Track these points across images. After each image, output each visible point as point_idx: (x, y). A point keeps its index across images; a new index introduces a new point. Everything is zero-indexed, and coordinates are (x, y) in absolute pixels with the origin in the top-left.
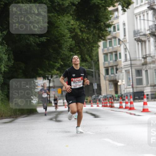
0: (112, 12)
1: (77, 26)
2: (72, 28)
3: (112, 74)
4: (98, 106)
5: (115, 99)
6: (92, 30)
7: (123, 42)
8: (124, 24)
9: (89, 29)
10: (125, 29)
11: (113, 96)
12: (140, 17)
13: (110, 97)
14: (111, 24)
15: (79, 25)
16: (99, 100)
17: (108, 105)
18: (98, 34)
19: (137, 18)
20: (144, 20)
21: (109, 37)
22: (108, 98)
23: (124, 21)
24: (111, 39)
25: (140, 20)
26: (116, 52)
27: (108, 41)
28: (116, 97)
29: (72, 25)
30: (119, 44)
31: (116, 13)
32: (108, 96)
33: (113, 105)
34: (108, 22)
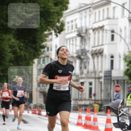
0: (47, 36)
1: (16, 44)
2: (12, 45)
3: (43, 86)
4: (28, 113)
5: (43, 107)
6: (29, 48)
8: (56, 46)
9: (26, 48)
11: (41, 105)
12: (70, 41)
13: (40, 106)
14: (45, 46)
15: (18, 44)
16: (30, 108)
17: (37, 112)
18: (34, 53)
19: (67, 42)
20: (73, 44)
21: (43, 56)
22: (37, 106)
23: (56, 44)
24: (44, 57)
25: (70, 44)
27: (42, 59)
28: (44, 106)
29: (13, 43)
31: (50, 37)
32: (38, 105)
33: (40, 113)
34: (42, 44)
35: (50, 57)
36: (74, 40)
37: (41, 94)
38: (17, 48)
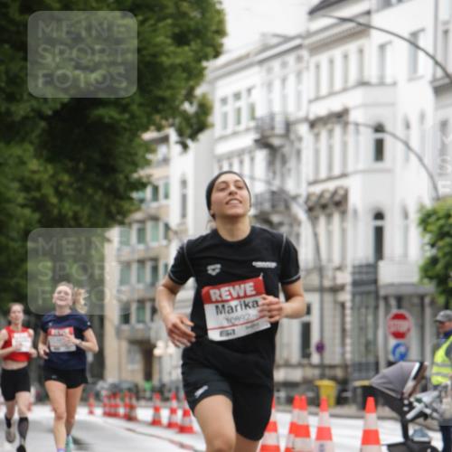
0: (150, 147)
1: (46, 177)
3: (139, 321)
4: (91, 413)
5: (141, 394)
6: (90, 191)
7: (176, 233)
8: (184, 183)
9: (81, 190)
10: (184, 198)
11: (136, 386)
12: (231, 165)
13: (130, 390)
14: (145, 180)
15: (52, 177)
16: (97, 396)
17: (122, 411)
18: (108, 206)
19: (221, 168)
21: (138, 216)
22: (121, 390)
23: (184, 175)
24: (142, 222)
26: (155, 260)
27: (135, 227)
28: (145, 391)
29: (34, 172)
30: (166, 237)
31: (162, 150)
32: (125, 386)
33: (133, 414)
34: (135, 176)
35: (164, 218)
36: (247, 159)
37: (136, 348)
38: (48, 191)
